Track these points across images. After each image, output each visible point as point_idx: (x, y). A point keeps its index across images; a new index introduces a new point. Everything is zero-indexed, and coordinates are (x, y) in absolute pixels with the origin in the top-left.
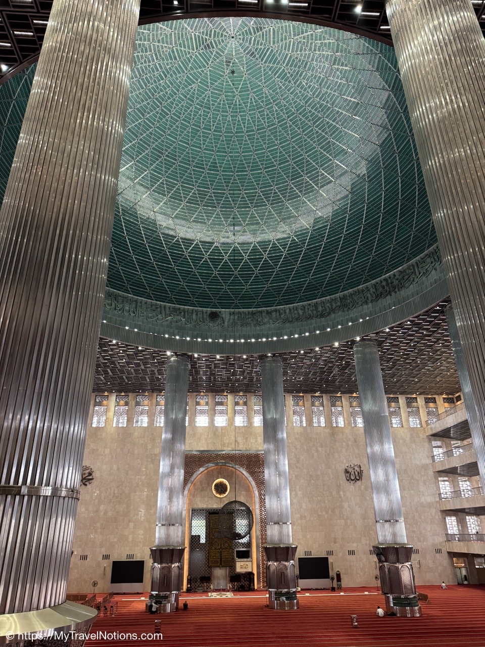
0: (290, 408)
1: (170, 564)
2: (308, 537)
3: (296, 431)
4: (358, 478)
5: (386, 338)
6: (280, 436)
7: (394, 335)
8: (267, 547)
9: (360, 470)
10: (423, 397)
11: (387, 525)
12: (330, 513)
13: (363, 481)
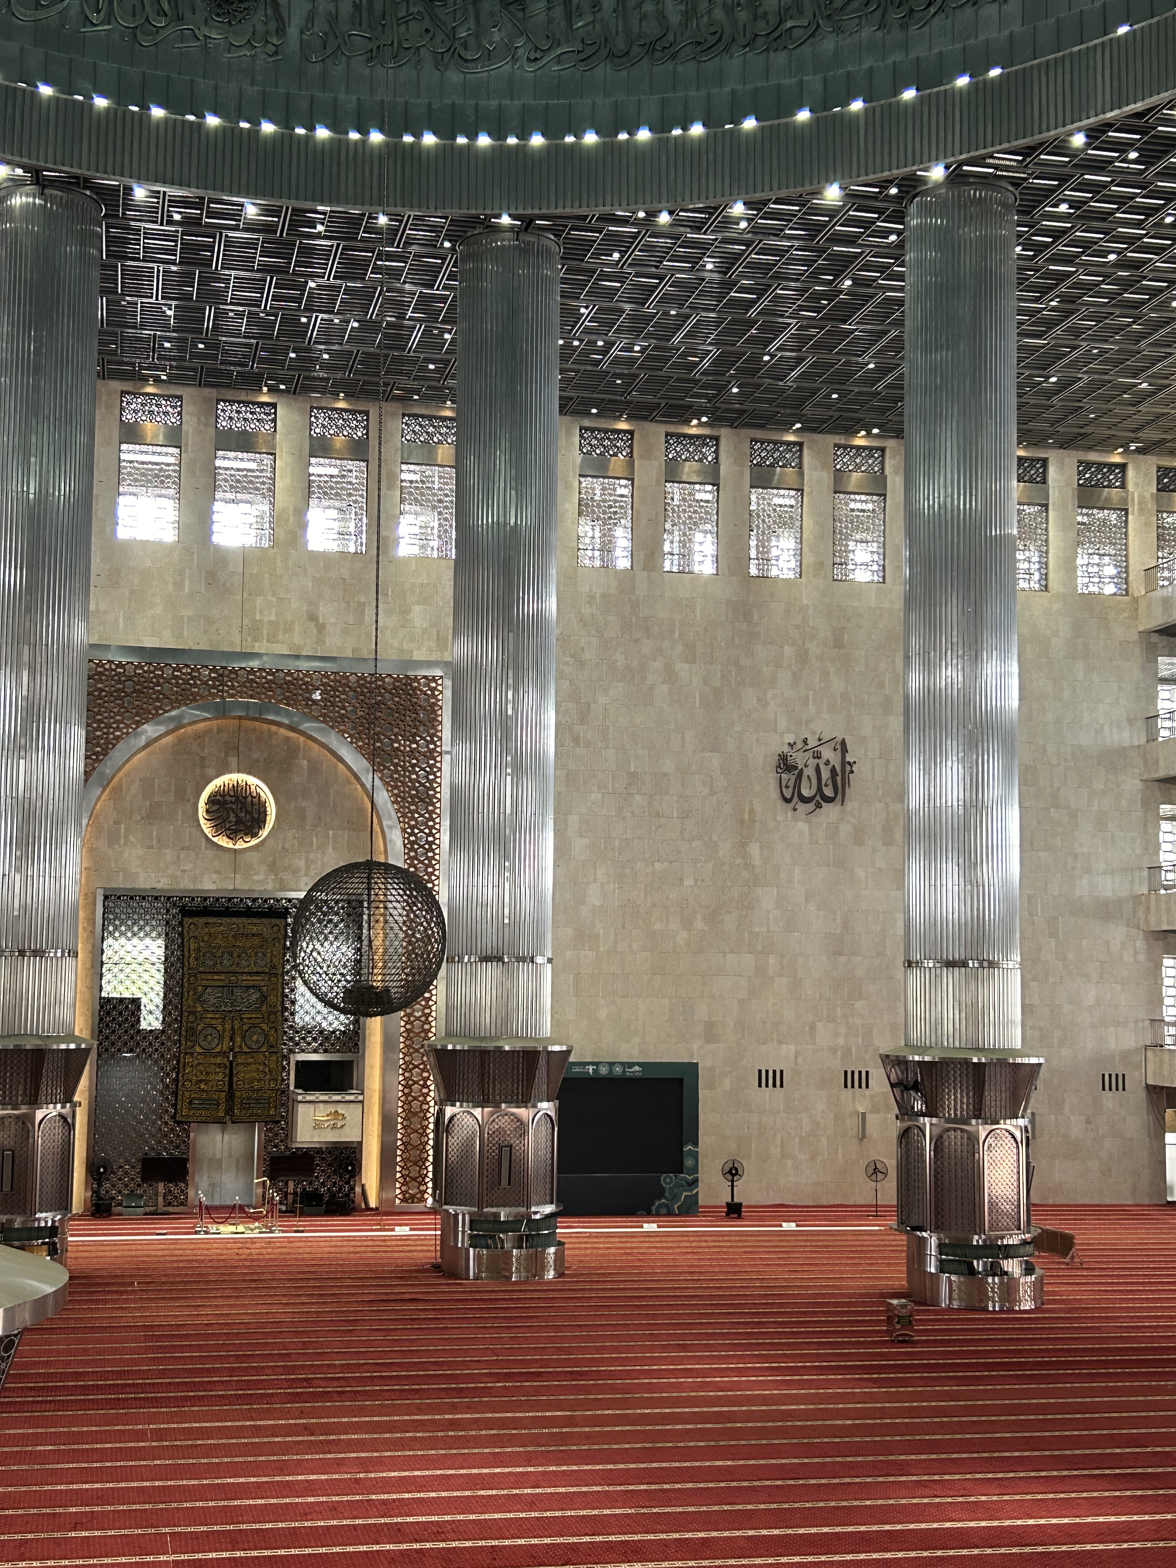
0: (568, 486)
1: (24, 1110)
2: (602, 1014)
3: (584, 588)
4: (829, 792)
5: (1063, 180)
6: (529, 607)
7: (1100, 166)
8: (444, 1050)
9: (844, 762)
10: (1152, 463)
11: (950, 979)
12: (699, 925)
13: (849, 805)
